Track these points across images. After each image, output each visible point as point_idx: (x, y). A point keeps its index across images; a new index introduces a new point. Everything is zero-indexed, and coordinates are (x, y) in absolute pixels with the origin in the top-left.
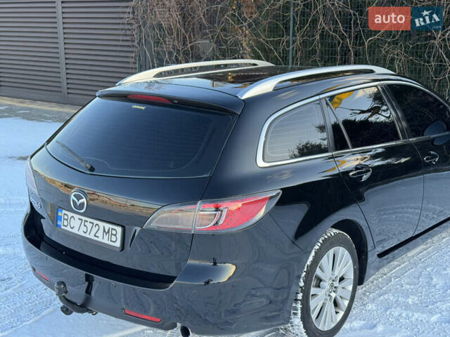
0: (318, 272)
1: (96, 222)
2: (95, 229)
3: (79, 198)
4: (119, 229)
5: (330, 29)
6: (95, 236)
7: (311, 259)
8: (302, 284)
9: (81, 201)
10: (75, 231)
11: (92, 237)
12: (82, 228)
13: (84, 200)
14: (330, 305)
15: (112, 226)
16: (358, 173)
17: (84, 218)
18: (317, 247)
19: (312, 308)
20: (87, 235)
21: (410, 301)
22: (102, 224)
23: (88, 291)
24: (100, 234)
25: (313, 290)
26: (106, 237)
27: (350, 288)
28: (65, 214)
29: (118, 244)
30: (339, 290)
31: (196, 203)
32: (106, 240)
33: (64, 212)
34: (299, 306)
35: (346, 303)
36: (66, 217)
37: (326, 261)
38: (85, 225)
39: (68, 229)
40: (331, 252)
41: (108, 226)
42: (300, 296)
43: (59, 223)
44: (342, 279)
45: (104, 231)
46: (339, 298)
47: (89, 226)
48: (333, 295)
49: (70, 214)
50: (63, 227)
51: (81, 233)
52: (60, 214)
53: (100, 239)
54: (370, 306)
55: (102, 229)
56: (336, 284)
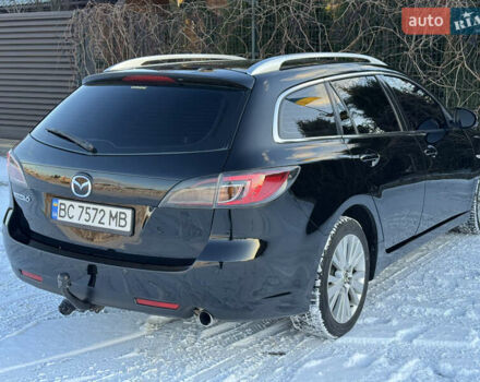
0: (334, 258)
1: (100, 207)
2: (99, 216)
3: (81, 181)
4: (129, 213)
5: (296, 43)
6: (100, 222)
7: (328, 244)
8: (320, 270)
9: (84, 185)
10: (75, 220)
11: (96, 224)
12: (85, 216)
13: (89, 183)
14: (345, 298)
16: (369, 158)
17: (85, 205)
18: (333, 232)
19: (329, 297)
20: (90, 223)
21: (419, 299)
22: (107, 209)
23: (92, 283)
24: (106, 220)
25: (330, 278)
26: (113, 223)
27: (362, 281)
29: (128, 228)
30: (353, 282)
31: (217, 176)
32: (113, 226)
33: (60, 201)
34: (318, 293)
35: (359, 296)
36: (63, 207)
37: (341, 248)
39: (66, 219)
40: (345, 239)
41: (114, 210)
42: (318, 283)
43: (54, 215)
44: (354, 271)
45: (111, 215)
46: (353, 291)
47: (92, 213)
48: (347, 286)
49: (68, 203)
50: (59, 219)
51: (82, 222)
52: (55, 204)
53: (106, 226)
54: (379, 305)
55: (107, 215)
56: (350, 275)
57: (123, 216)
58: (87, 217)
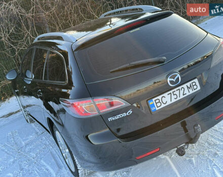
1: (180, 87)
6: (184, 95)
15: (191, 82)
17: (171, 92)
22: (184, 86)
24: (186, 91)
26: (191, 90)
28: (155, 100)
33: (154, 99)
38: (174, 95)
39: (163, 106)
47: (177, 93)
51: (174, 101)
53: (188, 94)
57: (194, 84)
58: (175, 97)
